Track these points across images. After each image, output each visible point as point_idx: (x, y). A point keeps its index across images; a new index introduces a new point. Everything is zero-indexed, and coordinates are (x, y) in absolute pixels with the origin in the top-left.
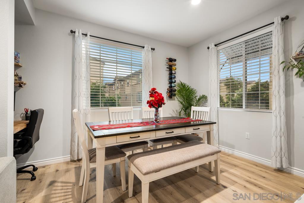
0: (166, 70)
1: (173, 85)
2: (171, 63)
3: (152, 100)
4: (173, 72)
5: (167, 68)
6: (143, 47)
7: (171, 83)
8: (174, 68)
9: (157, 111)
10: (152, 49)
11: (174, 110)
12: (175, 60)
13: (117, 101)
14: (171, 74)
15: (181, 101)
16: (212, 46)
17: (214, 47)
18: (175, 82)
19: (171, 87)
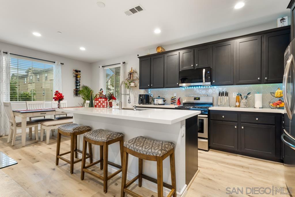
0: (73, 77)
1: (78, 87)
2: (77, 73)
3: (56, 97)
4: (78, 79)
5: (74, 76)
6: (55, 62)
7: (77, 86)
8: (78, 76)
9: (59, 102)
10: (61, 64)
11: (79, 103)
12: (80, 71)
13: (32, 97)
14: (77, 80)
15: (84, 97)
16: (101, 67)
17: (102, 67)
18: (80, 85)
19: (77, 88)
